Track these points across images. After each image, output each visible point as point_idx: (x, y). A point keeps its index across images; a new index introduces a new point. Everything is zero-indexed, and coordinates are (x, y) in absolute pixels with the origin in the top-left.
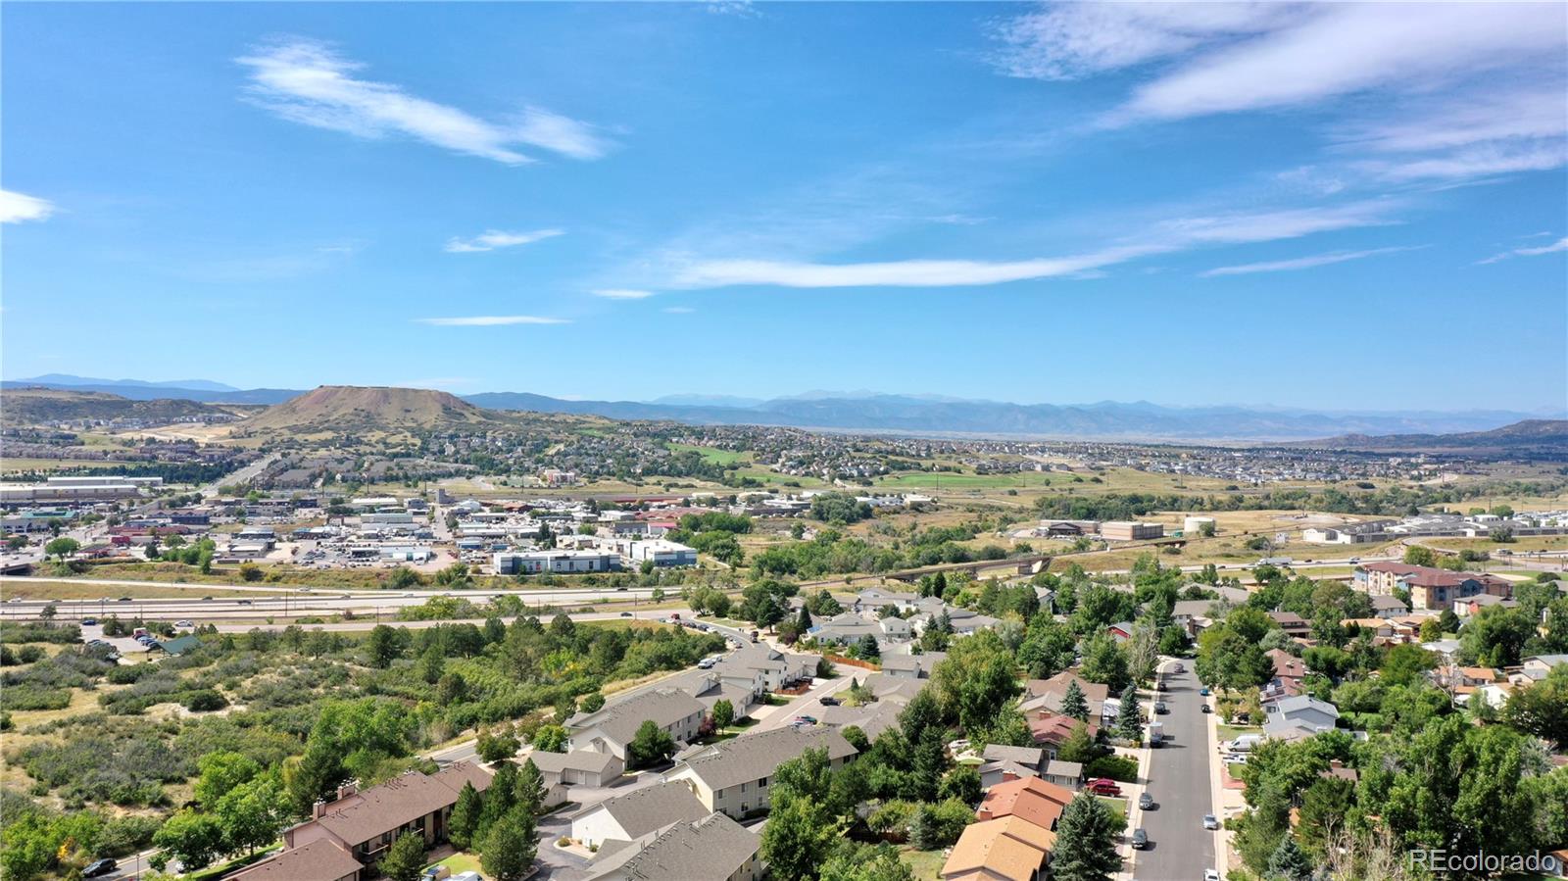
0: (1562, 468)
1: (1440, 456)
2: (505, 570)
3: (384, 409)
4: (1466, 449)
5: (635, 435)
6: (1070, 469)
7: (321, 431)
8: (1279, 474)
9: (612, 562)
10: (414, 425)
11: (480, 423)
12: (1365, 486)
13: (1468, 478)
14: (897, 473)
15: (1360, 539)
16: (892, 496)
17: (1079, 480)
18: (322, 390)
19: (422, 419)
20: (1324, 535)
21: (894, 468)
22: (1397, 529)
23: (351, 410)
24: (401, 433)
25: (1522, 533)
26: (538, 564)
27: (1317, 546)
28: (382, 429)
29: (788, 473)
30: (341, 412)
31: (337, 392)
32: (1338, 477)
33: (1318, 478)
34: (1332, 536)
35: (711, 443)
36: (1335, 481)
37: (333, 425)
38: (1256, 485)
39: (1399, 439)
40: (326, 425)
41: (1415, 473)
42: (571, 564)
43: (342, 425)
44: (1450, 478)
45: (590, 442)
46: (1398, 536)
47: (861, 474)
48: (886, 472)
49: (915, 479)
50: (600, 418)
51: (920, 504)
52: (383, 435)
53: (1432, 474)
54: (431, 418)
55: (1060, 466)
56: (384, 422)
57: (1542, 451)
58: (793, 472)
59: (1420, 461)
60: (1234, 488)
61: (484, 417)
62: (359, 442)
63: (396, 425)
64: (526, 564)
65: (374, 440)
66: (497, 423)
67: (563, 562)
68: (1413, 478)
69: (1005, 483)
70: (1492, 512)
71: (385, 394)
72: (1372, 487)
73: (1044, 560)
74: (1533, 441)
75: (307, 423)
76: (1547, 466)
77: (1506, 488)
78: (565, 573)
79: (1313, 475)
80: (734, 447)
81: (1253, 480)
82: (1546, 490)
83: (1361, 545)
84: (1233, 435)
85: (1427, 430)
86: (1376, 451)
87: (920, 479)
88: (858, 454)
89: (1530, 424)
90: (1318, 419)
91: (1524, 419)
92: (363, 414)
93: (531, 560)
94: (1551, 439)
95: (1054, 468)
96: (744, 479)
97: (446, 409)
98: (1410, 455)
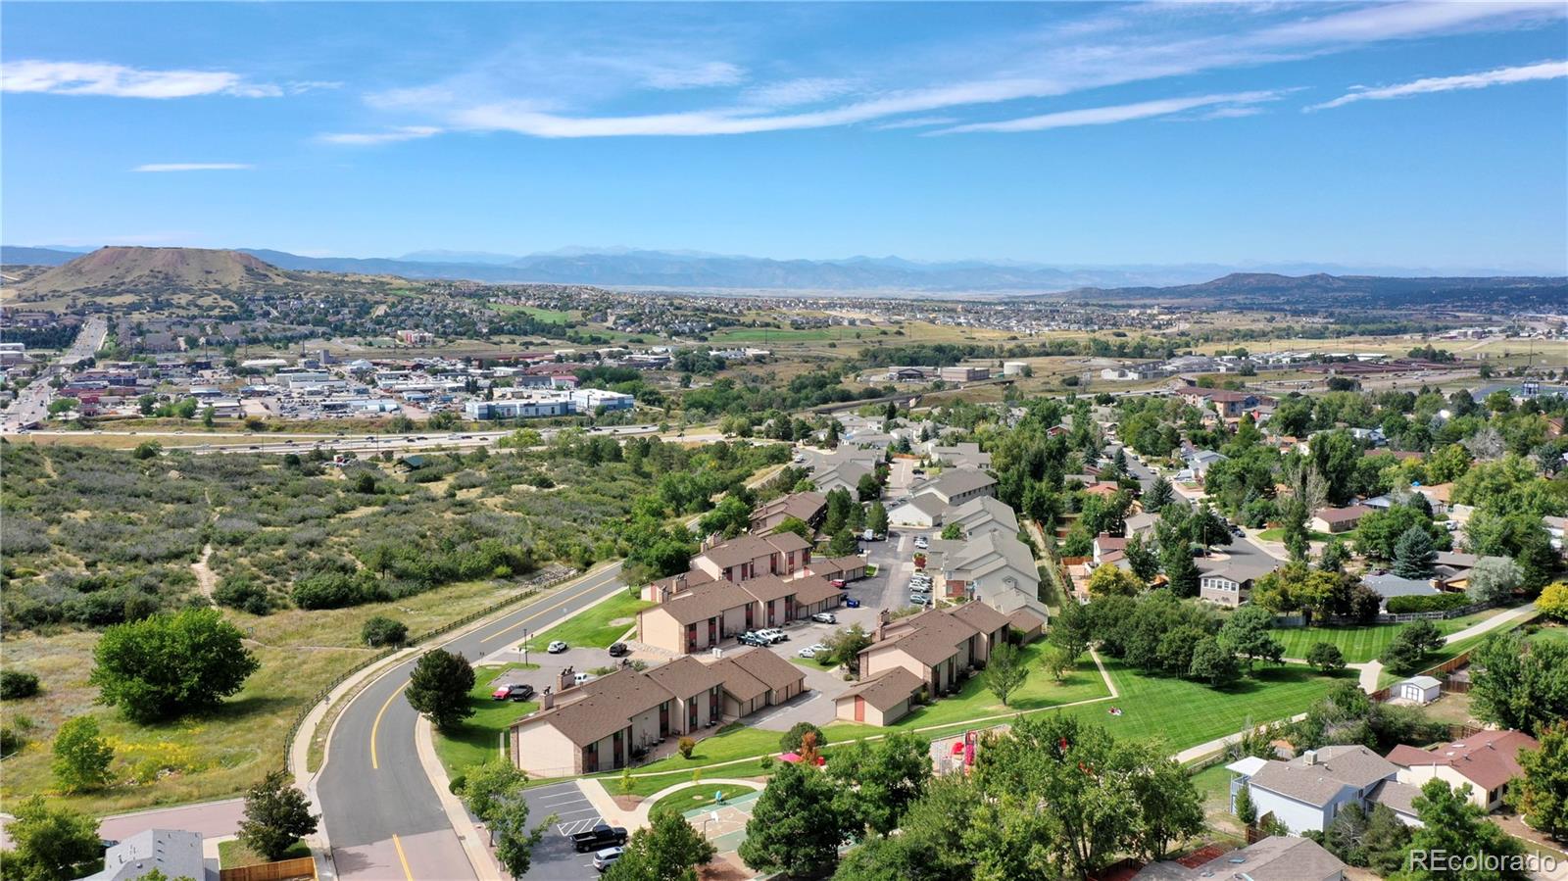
0: (1268, 317)
1: (1170, 308)
2: (481, 416)
3: (182, 269)
4: (1184, 300)
5: (450, 295)
6: (872, 323)
7: (120, 294)
8: (1048, 325)
9: (570, 407)
10: (219, 286)
11: (287, 284)
12: (1119, 335)
13: (1197, 326)
14: (725, 329)
15: (1145, 376)
16: (733, 349)
17: (884, 333)
18: (107, 251)
19: (226, 281)
20: (1117, 373)
21: (720, 325)
22: (1169, 368)
23: (147, 272)
24: (210, 295)
25: (1259, 368)
26: (509, 410)
27: (1114, 382)
28: (186, 291)
29: (624, 330)
30: (136, 274)
31: (126, 253)
32: (1096, 327)
33: (1080, 329)
34: (1123, 375)
35: (530, 302)
36: (1094, 331)
37: (131, 287)
38: (1031, 335)
39: (1128, 292)
40: (123, 287)
41: (1156, 323)
42: (537, 410)
43: (141, 287)
44: (1184, 326)
45: (412, 304)
46: (1172, 373)
47: (692, 331)
48: (713, 329)
49: (742, 335)
50: (397, 278)
51: (763, 357)
52: (191, 297)
53: (1169, 323)
54: (235, 279)
55: (863, 321)
56: (186, 284)
57: (1247, 302)
58: (629, 329)
59: (1155, 312)
60: (1015, 338)
61: (289, 278)
62: (169, 305)
63: (200, 286)
64: (499, 411)
65: (183, 302)
66: (306, 284)
67: (530, 408)
68: (1154, 327)
69: (822, 337)
70: (1233, 353)
71: (182, 255)
72: (1125, 335)
73: (917, 398)
74: (1239, 292)
75: (100, 285)
76: (1256, 315)
77: (1229, 335)
78: (533, 417)
79: (1076, 326)
80: (555, 307)
81: (1028, 331)
82: (1259, 336)
83: (1146, 381)
84: (976, 289)
85: (1146, 282)
86: (1113, 303)
87: (746, 334)
88: (679, 312)
89: (1236, 276)
90: (1053, 272)
91: (1233, 272)
92: (161, 276)
93: (503, 407)
94: (1253, 290)
95: (858, 323)
96: (591, 336)
97: (249, 270)
98: (1144, 306)
